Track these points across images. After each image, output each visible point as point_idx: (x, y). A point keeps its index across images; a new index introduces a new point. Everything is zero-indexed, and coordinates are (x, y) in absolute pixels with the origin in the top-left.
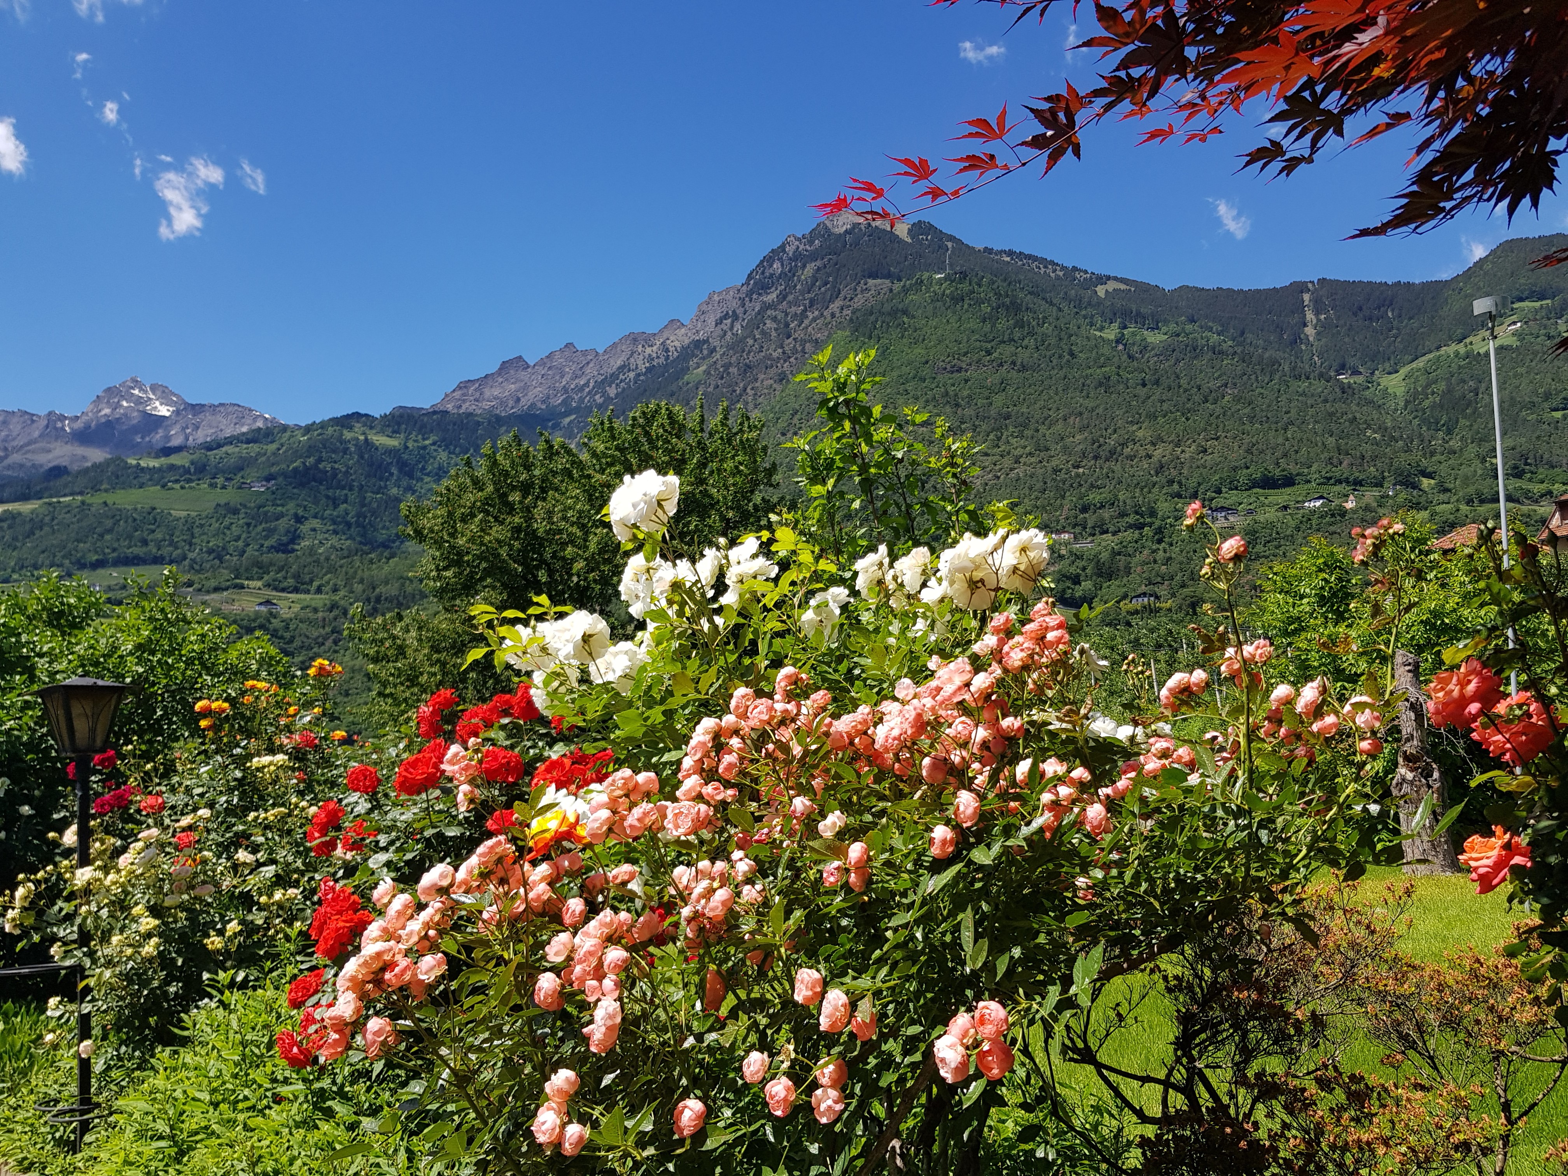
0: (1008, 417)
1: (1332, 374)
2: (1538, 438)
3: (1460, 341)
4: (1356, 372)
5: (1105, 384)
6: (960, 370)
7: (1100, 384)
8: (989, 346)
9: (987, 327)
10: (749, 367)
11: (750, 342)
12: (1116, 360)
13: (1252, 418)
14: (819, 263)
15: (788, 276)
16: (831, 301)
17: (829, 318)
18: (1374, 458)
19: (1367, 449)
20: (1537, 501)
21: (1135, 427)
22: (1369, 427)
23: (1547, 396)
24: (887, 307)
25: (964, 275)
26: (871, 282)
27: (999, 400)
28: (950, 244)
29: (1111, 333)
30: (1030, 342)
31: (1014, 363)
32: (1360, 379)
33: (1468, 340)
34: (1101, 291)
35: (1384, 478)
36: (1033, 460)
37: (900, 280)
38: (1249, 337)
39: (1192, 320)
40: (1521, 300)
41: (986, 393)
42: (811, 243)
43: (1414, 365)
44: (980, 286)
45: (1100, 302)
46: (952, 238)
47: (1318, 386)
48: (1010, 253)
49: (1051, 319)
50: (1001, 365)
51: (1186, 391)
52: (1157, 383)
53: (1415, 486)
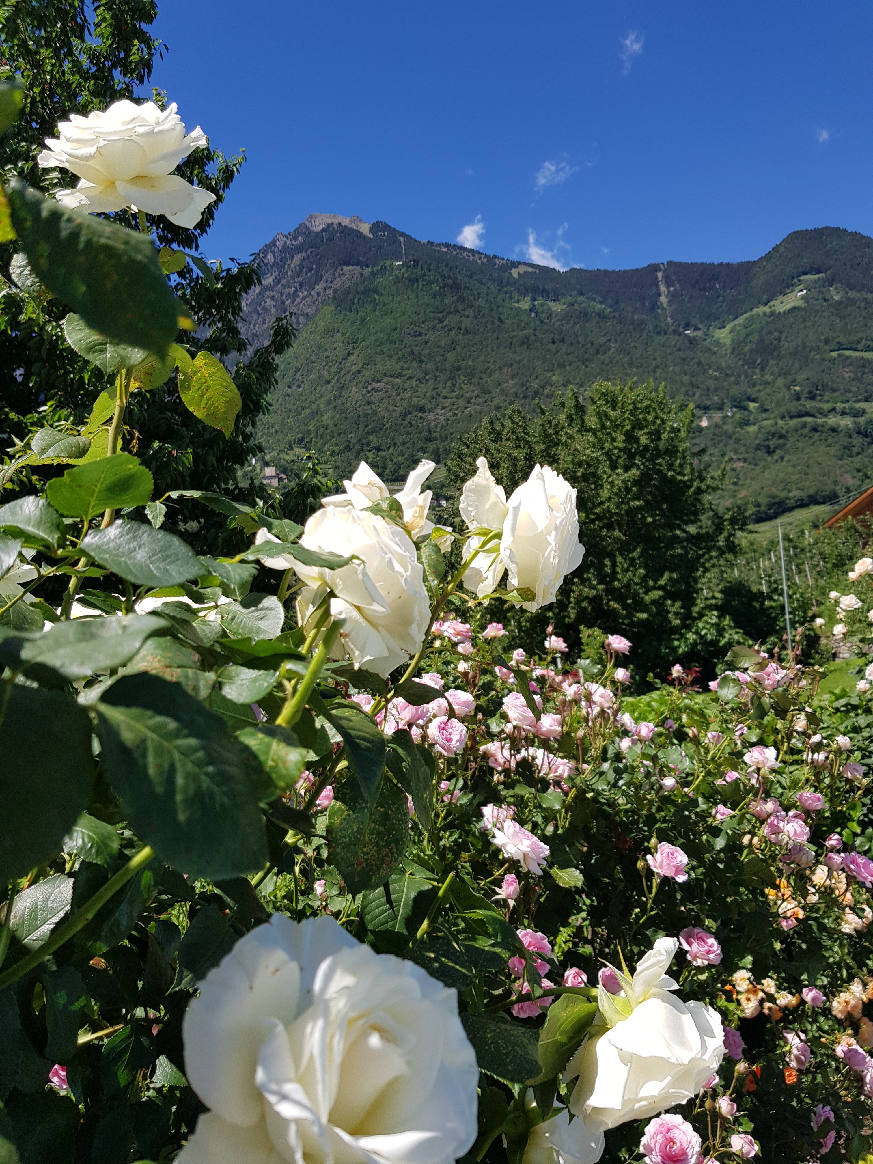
0: (459, 369)
1: (681, 330)
2: (823, 371)
3: (766, 304)
4: (697, 329)
5: (526, 342)
6: (420, 334)
7: (523, 343)
8: (440, 316)
9: (438, 303)
10: (256, 336)
11: (255, 317)
12: (532, 324)
13: (631, 364)
14: (304, 254)
15: (280, 265)
16: (316, 283)
17: (315, 297)
18: (716, 390)
19: (711, 384)
20: (826, 416)
21: (551, 374)
22: (710, 367)
23: (826, 342)
24: (361, 288)
25: (416, 262)
26: (346, 268)
27: (451, 356)
28: (402, 239)
29: (525, 304)
30: (470, 312)
31: (460, 329)
32: (699, 333)
33: (772, 303)
34: (515, 273)
35: (724, 404)
36: (480, 400)
37: (367, 266)
38: (622, 305)
39: (581, 294)
40: (805, 274)
41: (442, 351)
42: (295, 238)
43: (736, 322)
44: (429, 270)
45: (515, 282)
46: (403, 234)
47: (673, 339)
48: (447, 245)
49: (483, 295)
50: (450, 330)
51: (583, 346)
52: (562, 340)
53: (745, 408)
